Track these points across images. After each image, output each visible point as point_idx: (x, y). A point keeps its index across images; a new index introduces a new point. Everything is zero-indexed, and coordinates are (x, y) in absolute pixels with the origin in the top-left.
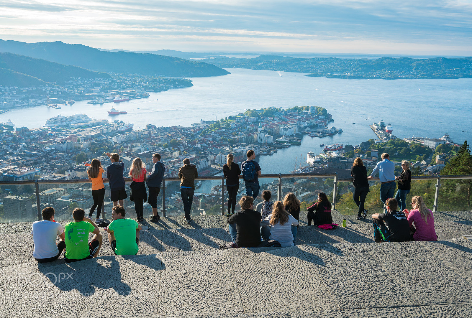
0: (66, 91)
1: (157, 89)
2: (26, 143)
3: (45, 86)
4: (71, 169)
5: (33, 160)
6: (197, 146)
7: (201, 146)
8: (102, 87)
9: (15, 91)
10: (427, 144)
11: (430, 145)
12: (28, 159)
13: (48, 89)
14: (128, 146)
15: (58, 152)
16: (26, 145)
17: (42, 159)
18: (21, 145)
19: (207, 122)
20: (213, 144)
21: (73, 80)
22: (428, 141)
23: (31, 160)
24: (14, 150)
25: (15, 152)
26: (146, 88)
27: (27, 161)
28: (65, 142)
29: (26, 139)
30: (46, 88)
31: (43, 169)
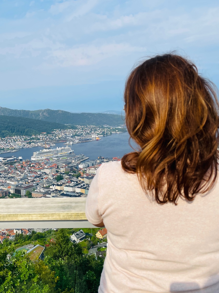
0: (52, 138)
1: (104, 134)
2: (28, 169)
4: (53, 185)
5: (32, 179)
8: (72, 135)
9: (23, 139)
12: (29, 178)
14: (87, 170)
15: (46, 174)
16: (28, 170)
17: (37, 178)
18: (26, 170)
21: (56, 131)
23: (31, 179)
25: (21, 174)
26: (98, 134)
27: (29, 180)
28: (50, 168)
29: (29, 167)
30: (40, 136)
31: (38, 184)
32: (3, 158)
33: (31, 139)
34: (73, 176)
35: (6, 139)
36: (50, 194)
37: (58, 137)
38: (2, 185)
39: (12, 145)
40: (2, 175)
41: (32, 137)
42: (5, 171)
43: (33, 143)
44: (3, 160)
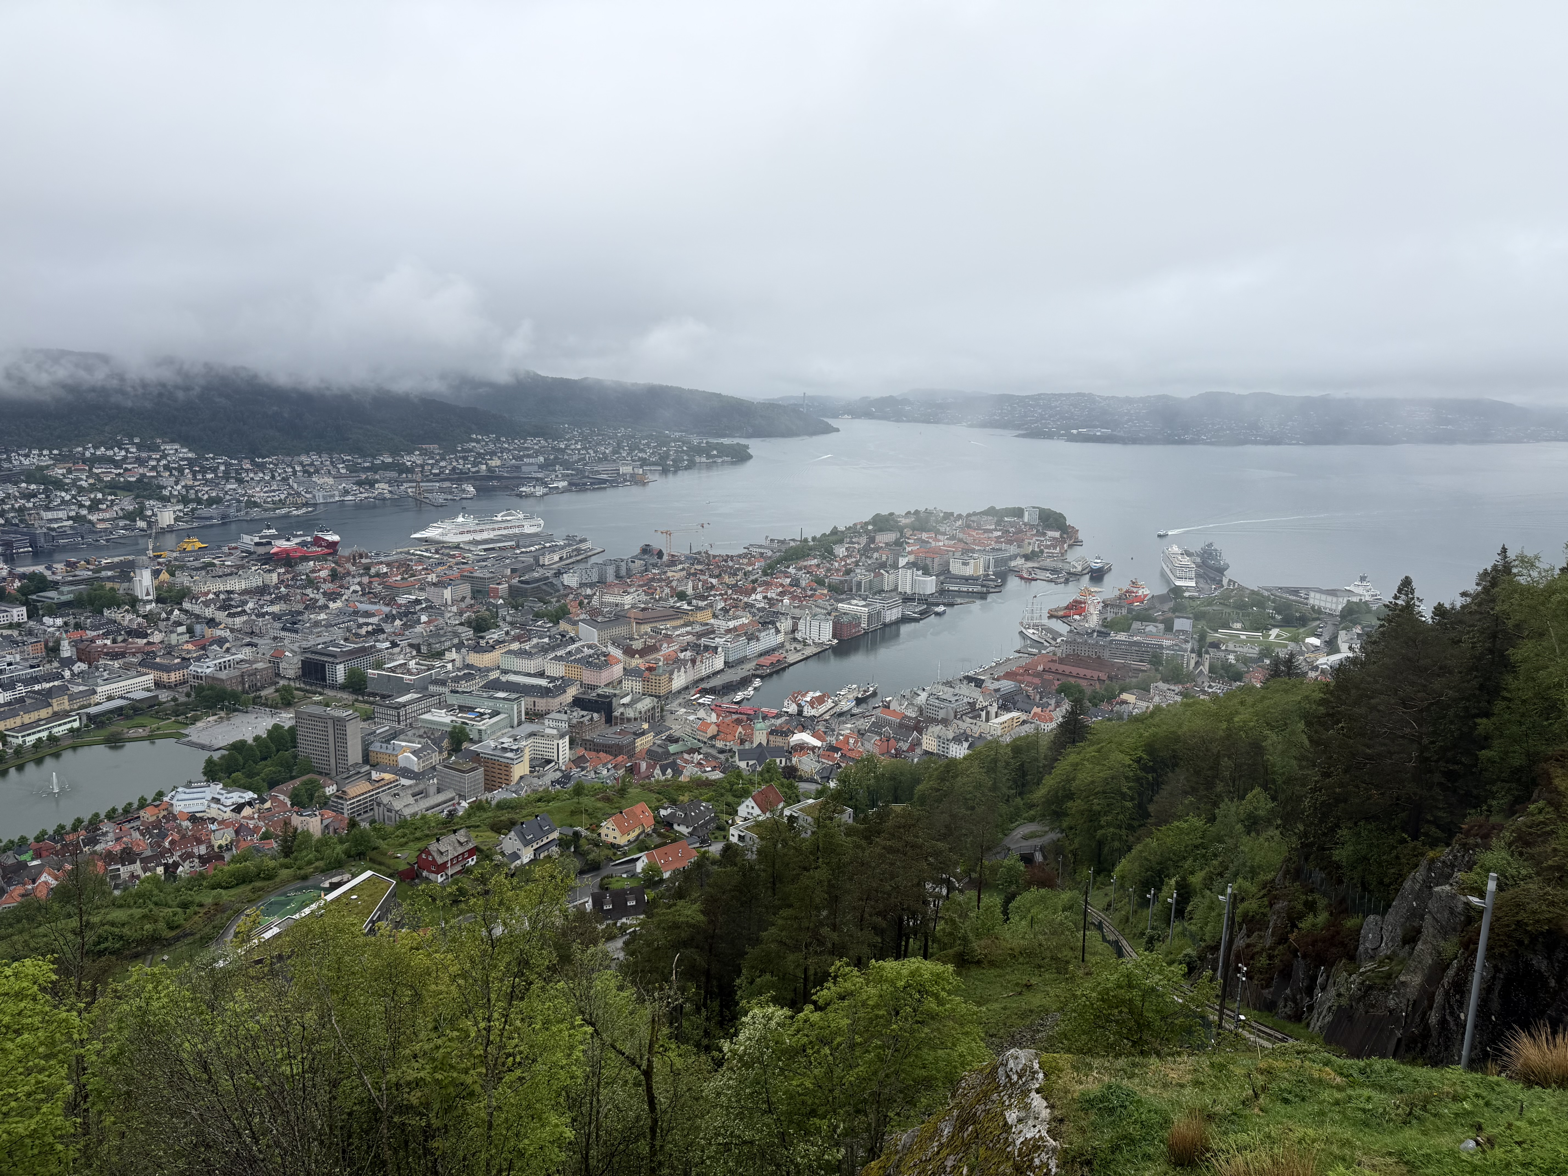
0: (460, 467)
2: (360, 584)
3: (410, 452)
4: (459, 647)
5: (372, 624)
6: (753, 597)
7: (765, 597)
8: (541, 459)
9: (343, 466)
10: (1317, 603)
11: (1323, 604)
12: (361, 620)
13: (418, 462)
14: (594, 594)
15: (431, 607)
16: (358, 588)
17: (393, 622)
18: (348, 588)
19: (779, 541)
20: (791, 593)
21: (478, 441)
22: (1318, 595)
23: (367, 624)
24: (330, 600)
25: (332, 605)
26: (645, 463)
27: (360, 626)
28: (450, 584)
29: (361, 575)
30: (414, 458)
31: (394, 645)
32: (257, 540)
33: (374, 469)
34: (538, 616)
35: (271, 463)
36: (443, 683)
37: (486, 464)
38: (249, 644)
39: (295, 486)
40: (250, 605)
41: (379, 462)
42: (262, 590)
43: (386, 486)
44: (257, 544)
